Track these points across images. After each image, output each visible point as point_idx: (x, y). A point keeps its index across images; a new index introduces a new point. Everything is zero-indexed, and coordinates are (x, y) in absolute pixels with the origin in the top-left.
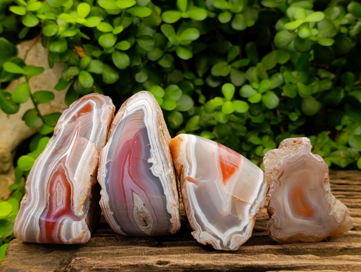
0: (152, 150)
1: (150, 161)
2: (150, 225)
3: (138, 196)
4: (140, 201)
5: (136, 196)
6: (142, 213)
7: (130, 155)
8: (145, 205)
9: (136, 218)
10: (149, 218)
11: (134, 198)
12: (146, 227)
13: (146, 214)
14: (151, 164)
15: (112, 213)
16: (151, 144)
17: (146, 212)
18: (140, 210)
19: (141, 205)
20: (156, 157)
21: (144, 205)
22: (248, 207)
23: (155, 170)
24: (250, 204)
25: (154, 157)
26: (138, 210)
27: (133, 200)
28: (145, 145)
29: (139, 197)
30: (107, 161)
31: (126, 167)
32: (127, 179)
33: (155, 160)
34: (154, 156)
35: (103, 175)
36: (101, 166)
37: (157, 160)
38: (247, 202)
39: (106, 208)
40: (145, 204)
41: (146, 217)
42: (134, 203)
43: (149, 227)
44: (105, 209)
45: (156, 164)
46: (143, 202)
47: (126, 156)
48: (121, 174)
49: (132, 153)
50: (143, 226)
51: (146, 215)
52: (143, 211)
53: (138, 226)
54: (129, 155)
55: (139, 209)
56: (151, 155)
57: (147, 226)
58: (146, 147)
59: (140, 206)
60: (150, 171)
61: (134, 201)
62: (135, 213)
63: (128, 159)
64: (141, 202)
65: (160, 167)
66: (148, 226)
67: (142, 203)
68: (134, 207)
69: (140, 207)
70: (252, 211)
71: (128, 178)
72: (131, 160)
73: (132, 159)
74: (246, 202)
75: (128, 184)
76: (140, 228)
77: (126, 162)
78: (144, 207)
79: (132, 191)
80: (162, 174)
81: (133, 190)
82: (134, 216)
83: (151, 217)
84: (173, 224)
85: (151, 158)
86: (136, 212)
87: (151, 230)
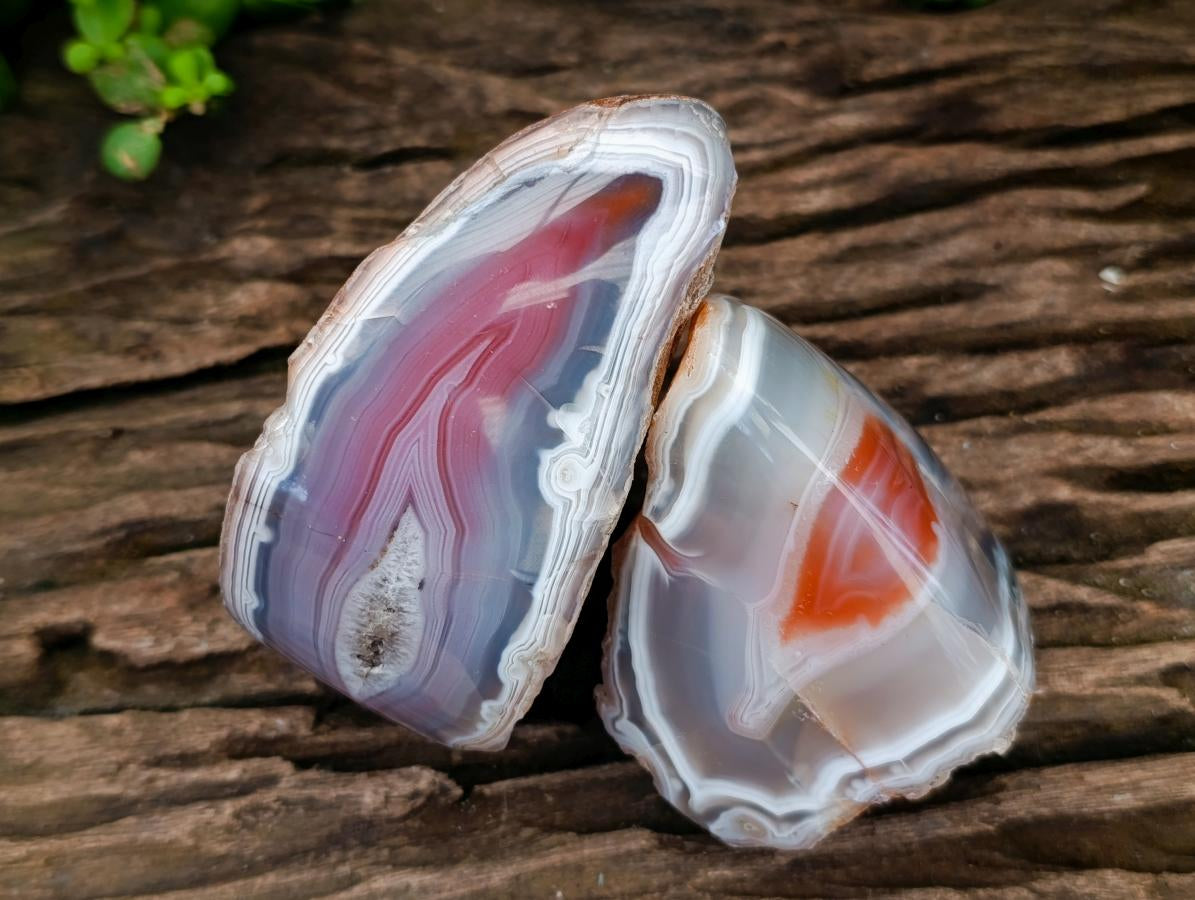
0: (594, 382)
1: (558, 418)
2: (389, 672)
3: (420, 534)
4: (415, 562)
5: (410, 526)
6: (389, 609)
7: (495, 344)
8: (425, 587)
9: (349, 612)
10: (405, 644)
11: (398, 534)
12: (366, 670)
13: (404, 624)
14: (556, 437)
15: (264, 535)
16: (608, 353)
17: (409, 619)
18: (391, 596)
19: (411, 578)
20: (594, 420)
21: (421, 585)
22: (846, 766)
23: (556, 470)
24: (859, 761)
25: (589, 415)
26: (381, 586)
27: (391, 537)
28: (581, 342)
29: (420, 542)
30: (381, 307)
31: (446, 386)
32: (421, 434)
33: (581, 430)
34: (590, 412)
35: (329, 358)
36: (343, 311)
37: (590, 437)
38: (850, 749)
39: (253, 500)
40: (427, 582)
41: (393, 634)
42: (384, 551)
43: (378, 674)
44: (247, 501)
45: (573, 450)
46: (426, 572)
47: (477, 337)
48: (409, 403)
49: (509, 342)
50: (359, 656)
51: (402, 628)
52: (402, 605)
53: (339, 643)
54: (487, 342)
55: (391, 587)
56: (579, 397)
57: (373, 665)
58: (577, 352)
59: (398, 579)
60: (534, 462)
61: (391, 547)
62: (362, 595)
63: (474, 355)
64: (415, 567)
65: (585, 472)
66: (376, 670)
67: (418, 572)
68: (373, 567)
69: (399, 585)
70: (857, 784)
71: (426, 436)
72: (484, 368)
73: (492, 364)
74: (843, 747)
75: (412, 461)
76: (338, 658)
77: (460, 365)
78: (414, 594)
79: (410, 500)
80: (574, 505)
81: (417, 497)
82: (348, 601)
83: (415, 647)
84: (483, 721)
85: (572, 410)
86: (367, 593)
87: (378, 688)
